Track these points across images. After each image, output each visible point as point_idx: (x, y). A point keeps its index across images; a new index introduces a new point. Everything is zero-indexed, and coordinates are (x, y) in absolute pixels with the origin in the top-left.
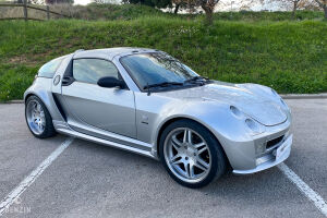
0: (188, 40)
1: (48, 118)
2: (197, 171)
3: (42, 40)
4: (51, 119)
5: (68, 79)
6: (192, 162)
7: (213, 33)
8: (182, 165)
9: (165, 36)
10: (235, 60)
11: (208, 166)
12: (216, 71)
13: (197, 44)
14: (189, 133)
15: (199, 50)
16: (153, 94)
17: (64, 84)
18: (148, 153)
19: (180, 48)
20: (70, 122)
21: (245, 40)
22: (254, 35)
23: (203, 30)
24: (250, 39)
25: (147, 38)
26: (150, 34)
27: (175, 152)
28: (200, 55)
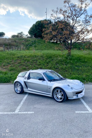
0: (61, 62)
1: (22, 88)
2: (61, 99)
3: (6, 61)
4: (23, 88)
5: (29, 78)
6: (60, 97)
7: (70, 59)
8: (58, 98)
9: (52, 60)
10: (78, 70)
11: (63, 97)
12: (71, 74)
13: (64, 64)
14: (59, 90)
15: (65, 66)
16: (51, 82)
17: (28, 79)
18: (50, 96)
19: (58, 65)
20: (29, 89)
21: (82, 62)
22: (86, 60)
23: (67, 58)
24: (84, 62)
25: (46, 61)
26: (47, 59)
27: (56, 95)
28: (65, 68)
